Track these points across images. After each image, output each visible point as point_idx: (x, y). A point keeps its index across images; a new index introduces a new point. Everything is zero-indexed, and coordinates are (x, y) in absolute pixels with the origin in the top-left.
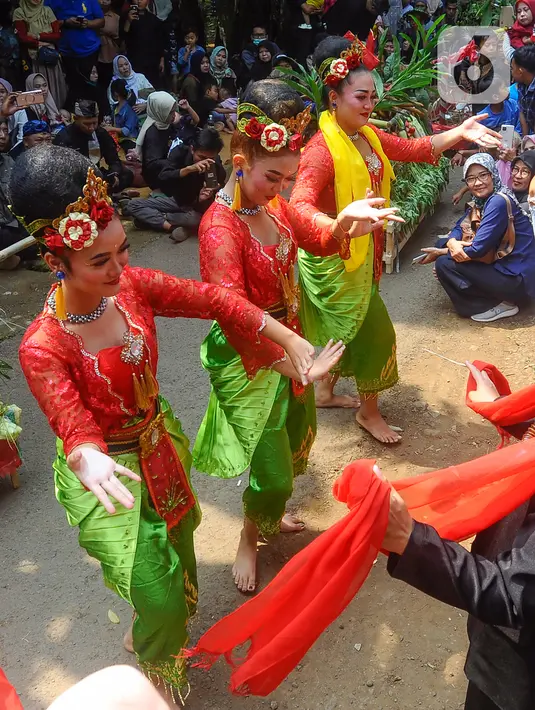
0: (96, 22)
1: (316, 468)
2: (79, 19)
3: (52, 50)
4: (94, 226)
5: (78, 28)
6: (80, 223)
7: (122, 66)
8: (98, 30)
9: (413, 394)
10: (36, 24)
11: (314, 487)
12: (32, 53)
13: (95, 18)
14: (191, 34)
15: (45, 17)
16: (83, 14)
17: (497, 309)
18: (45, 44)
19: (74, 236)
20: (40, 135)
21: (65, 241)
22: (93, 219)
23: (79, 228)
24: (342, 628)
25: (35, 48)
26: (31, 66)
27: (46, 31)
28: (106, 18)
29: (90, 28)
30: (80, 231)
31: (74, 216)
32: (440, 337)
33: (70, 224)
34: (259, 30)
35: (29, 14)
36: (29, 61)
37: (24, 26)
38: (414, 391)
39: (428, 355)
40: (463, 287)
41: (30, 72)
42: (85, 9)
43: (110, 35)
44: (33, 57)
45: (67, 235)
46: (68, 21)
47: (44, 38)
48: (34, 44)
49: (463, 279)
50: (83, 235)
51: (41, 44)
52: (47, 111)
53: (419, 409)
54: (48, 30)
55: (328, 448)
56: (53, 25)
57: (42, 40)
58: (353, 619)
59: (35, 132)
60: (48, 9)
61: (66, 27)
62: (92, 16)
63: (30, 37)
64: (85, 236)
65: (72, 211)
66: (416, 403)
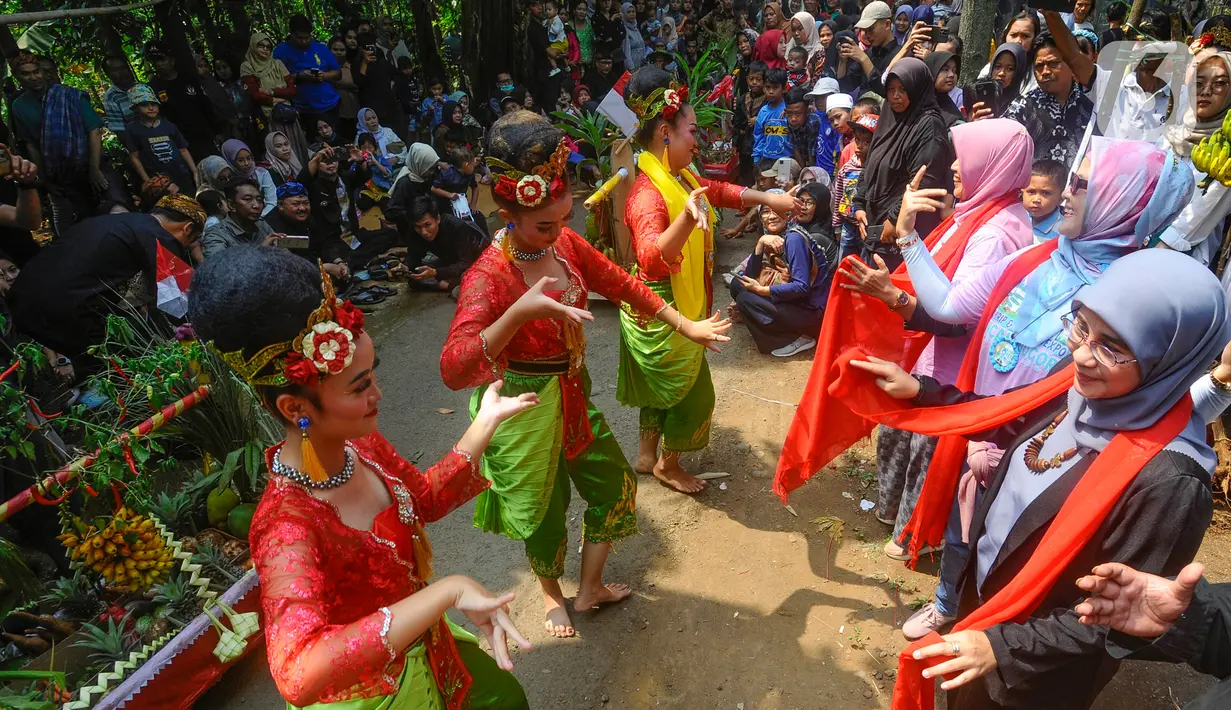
0: (333, 73)
1: (656, 524)
2: (313, 72)
3: (288, 107)
4: (349, 336)
5: (314, 81)
6: (331, 335)
7: (369, 119)
8: (335, 82)
9: (734, 436)
10: (267, 79)
11: (658, 544)
12: (267, 110)
13: (329, 70)
14: (438, 85)
15: (276, 70)
16: (317, 67)
17: (797, 344)
18: (281, 100)
19: (329, 355)
20: (296, 199)
21: (318, 365)
22: (345, 327)
23: (333, 342)
24: (720, 689)
25: (269, 104)
26: (266, 125)
27: (280, 86)
28: (342, 70)
29: (327, 80)
30: (335, 345)
31: (322, 328)
32: (746, 376)
33: (319, 340)
34: (504, 76)
35: (260, 68)
36: (265, 120)
37: (255, 81)
38: (733, 435)
39: (739, 396)
40: (766, 323)
41: (266, 132)
42: (318, 60)
43: (349, 88)
44: (267, 115)
45: (317, 356)
46: (301, 73)
47: (278, 93)
48: (267, 101)
49: (766, 315)
50: (341, 351)
51: (276, 100)
52: (292, 171)
53: (743, 451)
54: (282, 85)
55: (664, 502)
56: (286, 79)
57: (277, 95)
58: (729, 678)
59: (292, 196)
60: (278, 61)
61: (299, 81)
62: (327, 67)
63: (263, 93)
64: (342, 353)
65: (315, 323)
66: (739, 446)
